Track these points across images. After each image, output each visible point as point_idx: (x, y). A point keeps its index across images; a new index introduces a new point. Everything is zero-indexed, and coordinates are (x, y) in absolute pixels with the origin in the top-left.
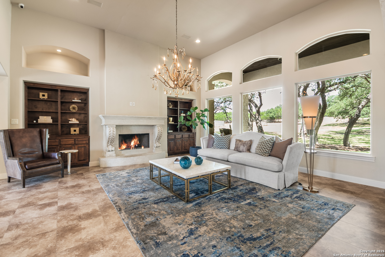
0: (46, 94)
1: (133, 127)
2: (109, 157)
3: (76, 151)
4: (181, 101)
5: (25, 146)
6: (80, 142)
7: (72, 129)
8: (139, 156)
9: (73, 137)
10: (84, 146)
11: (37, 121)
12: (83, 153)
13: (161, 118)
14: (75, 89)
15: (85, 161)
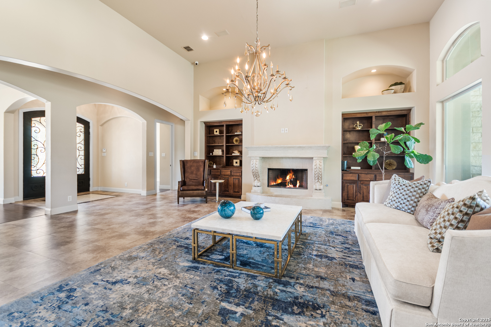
0: (218, 130)
1: (284, 160)
2: (254, 192)
3: (223, 181)
4: (378, 114)
5: (192, 173)
6: (235, 174)
7: (235, 161)
8: (286, 197)
9: (230, 169)
10: (238, 178)
11: (212, 154)
12: (237, 185)
13: (320, 146)
14: (235, 123)
15: (239, 194)
